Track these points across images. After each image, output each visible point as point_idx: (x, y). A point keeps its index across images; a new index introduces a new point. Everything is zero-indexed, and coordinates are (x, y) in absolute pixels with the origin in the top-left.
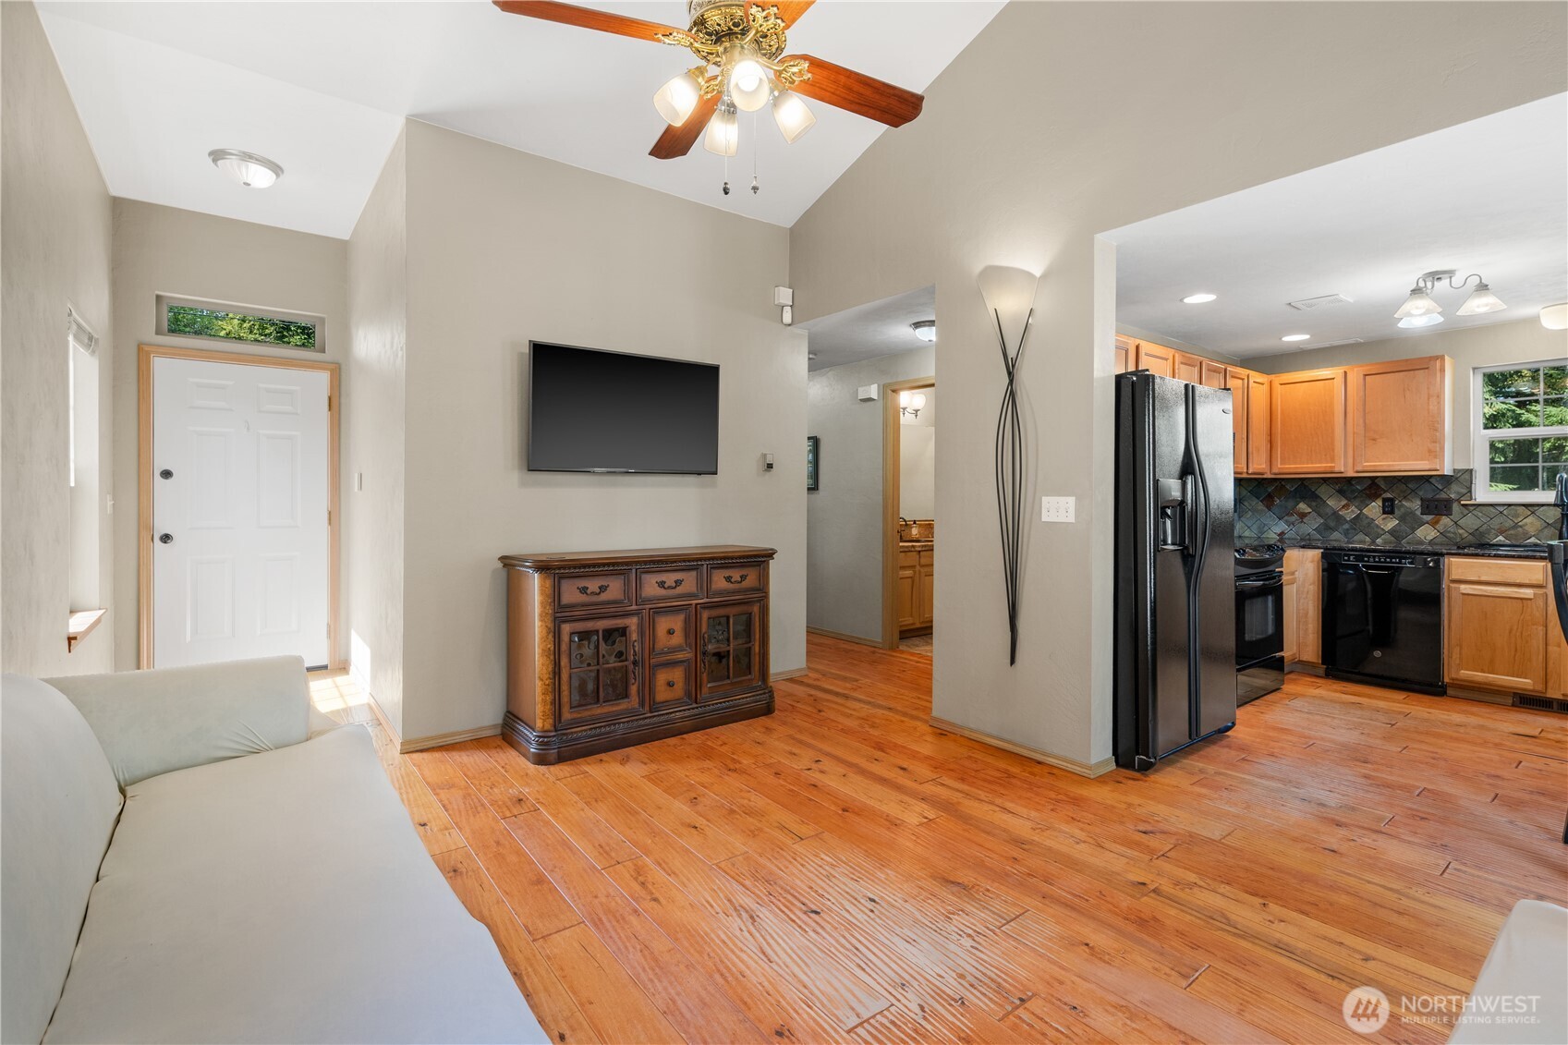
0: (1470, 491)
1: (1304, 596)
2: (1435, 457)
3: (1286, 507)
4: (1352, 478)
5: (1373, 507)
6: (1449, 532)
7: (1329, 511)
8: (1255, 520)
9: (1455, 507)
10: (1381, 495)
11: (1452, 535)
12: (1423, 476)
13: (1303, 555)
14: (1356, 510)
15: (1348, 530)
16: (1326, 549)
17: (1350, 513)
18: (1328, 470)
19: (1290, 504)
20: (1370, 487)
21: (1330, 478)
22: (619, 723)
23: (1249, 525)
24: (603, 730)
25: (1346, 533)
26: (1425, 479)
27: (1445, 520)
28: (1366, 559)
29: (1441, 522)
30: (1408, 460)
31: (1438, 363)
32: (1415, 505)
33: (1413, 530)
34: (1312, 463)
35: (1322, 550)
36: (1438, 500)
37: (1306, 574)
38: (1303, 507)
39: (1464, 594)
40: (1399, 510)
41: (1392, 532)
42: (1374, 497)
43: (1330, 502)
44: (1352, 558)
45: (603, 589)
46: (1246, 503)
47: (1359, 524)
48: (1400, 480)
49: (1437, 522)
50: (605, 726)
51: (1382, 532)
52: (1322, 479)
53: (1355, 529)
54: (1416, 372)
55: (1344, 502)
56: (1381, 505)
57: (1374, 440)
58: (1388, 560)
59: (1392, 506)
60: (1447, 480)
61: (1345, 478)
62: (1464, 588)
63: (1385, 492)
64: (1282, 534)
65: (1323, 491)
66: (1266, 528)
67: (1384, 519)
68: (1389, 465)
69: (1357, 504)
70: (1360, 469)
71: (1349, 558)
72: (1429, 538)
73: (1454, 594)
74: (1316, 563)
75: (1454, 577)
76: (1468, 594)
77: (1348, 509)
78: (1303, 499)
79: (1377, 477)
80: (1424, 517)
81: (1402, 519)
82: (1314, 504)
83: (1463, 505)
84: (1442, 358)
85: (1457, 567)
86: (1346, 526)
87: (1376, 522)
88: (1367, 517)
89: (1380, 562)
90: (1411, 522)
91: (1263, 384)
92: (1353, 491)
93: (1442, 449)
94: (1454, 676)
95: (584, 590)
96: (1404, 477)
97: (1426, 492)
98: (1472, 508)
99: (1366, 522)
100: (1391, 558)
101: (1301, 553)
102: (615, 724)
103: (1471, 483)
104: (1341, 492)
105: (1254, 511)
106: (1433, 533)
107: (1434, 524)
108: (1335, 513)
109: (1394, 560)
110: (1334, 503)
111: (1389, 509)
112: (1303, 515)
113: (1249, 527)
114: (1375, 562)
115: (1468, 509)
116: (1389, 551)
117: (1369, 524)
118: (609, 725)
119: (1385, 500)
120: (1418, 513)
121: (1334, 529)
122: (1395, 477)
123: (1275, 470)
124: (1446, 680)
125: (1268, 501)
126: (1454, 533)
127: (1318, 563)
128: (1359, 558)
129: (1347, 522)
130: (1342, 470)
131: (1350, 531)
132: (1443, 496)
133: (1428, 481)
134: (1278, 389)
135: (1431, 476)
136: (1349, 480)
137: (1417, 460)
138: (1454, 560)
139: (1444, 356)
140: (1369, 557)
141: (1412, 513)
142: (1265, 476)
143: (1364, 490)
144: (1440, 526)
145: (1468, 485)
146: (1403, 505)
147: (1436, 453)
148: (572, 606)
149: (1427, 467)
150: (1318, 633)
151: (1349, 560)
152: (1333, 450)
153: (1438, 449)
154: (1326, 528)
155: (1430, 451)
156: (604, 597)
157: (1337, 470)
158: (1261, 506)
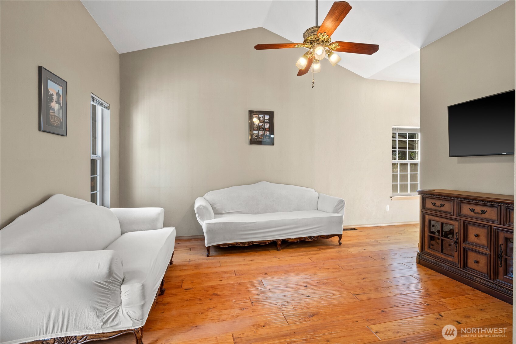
22: (446, 265)
24: (438, 263)
45: (442, 206)
50: (439, 262)
95: (434, 204)
102: (444, 264)
118: (441, 263)
148: (428, 209)
156: (442, 209)
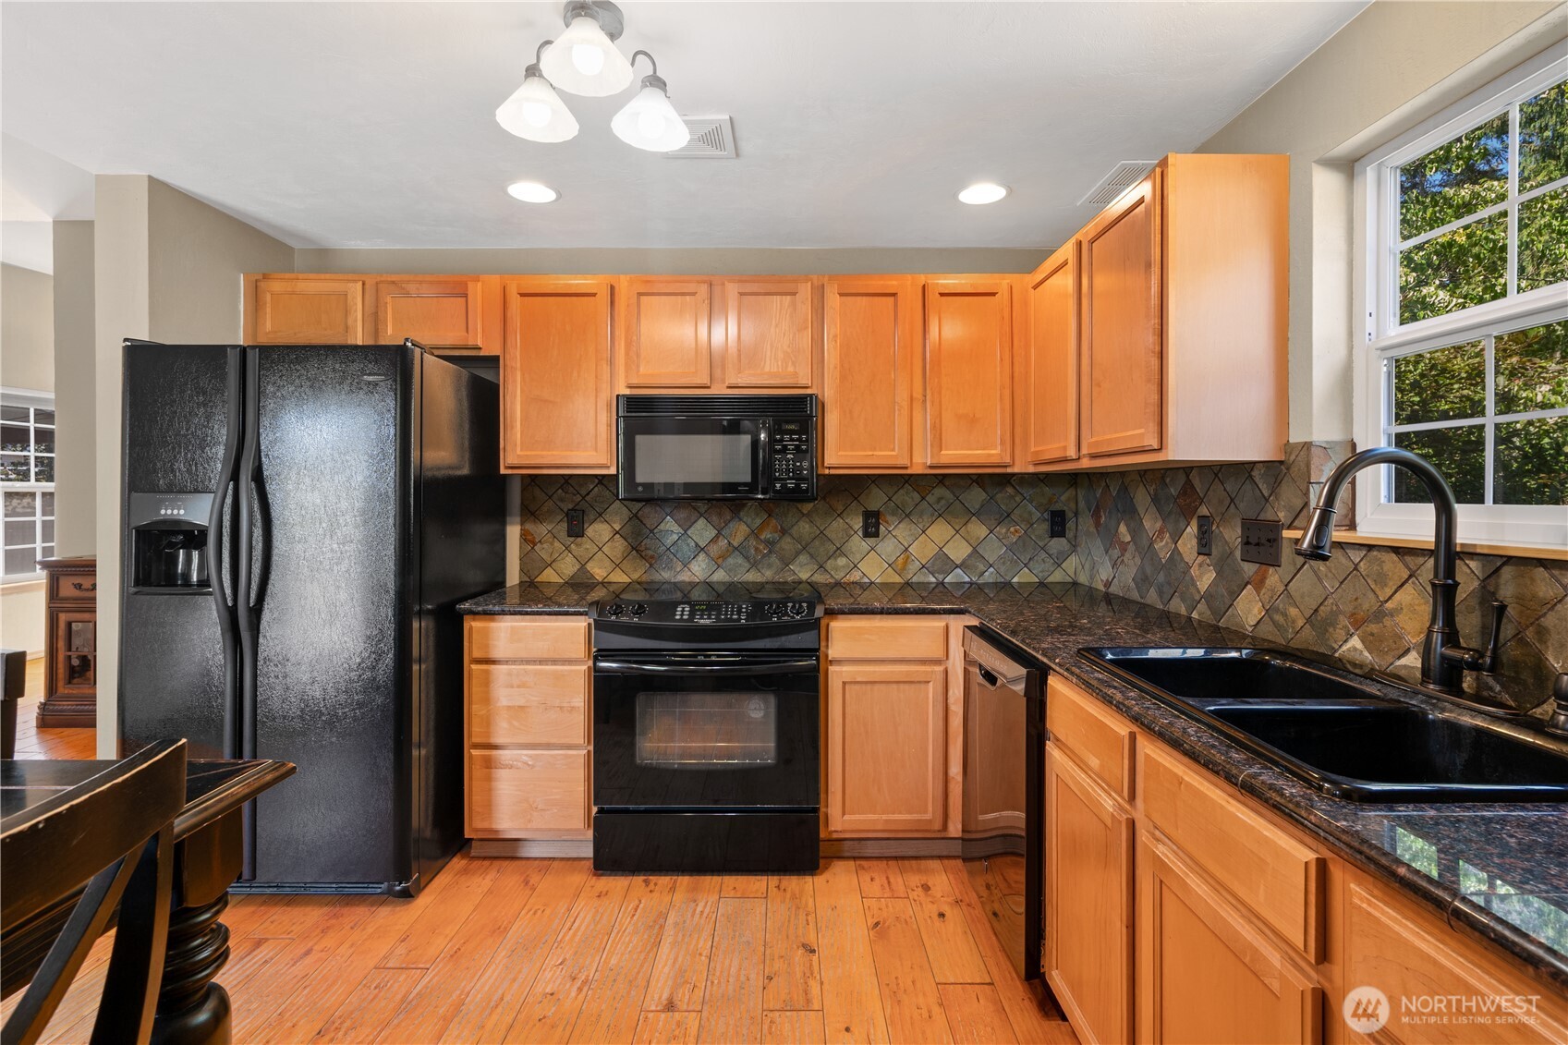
2: (1152, 419)
3: (1110, 531)
5: (1188, 537)
6: (1278, 610)
7: (1146, 543)
9: (1284, 544)
10: (1196, 509)
14: (1170, 540)
15: (1163, 584)
17: (1164, 550)
19: (1113, 524)
20: (1182, 490)
25: (1161, 592)
26: (1246, 473)
27: (1272, 578)
29: (1267, 583)
30: (1128, 428)
32: (1233, 536)
33: (1234, 597)
34: (1055, 441)
36: (1264, 525)
38: (1123, 531)
40: (1218, 545)
41: (1210, 597)
42: (1187, 514)
43: (1146, 524)
46: (1081, 521)
47: (1175, 573)
48: (1217, 473)
49: (1263, 583)
51: (1197, 597)
53: (1169, 584)
55: (1159, 524)
56: (1197, 533)
59: (1210, 534)
60: (1274, 472)
63: (1202, 501)
66: (1095, 572)
67: (1200, 565)
68: (1109, 442)
69: (1171, 529)
77: (1163, 539)
78: (1123, 512)
80: (1246, 567)
81: (1220, 568)
82: (1133, 525)
86: (1162, 577)
87: (1191, 571)
88: (1182, 560)
90: (1230, 578)
95: (79, 586)
97: (1247, 503)
99: (1182, 569)
106: (1256, 610)
108: (1151, 547)
110: (1150, 524)
111: (1206, 544)
112: (1124, 548)
117: (1185, 575)
119: (1201, 522)
120: (1239, 556)
121: (1149, 581)
129: (1162, 567)
131: (1165, 589)
132: (1269, 514)
133: (1250, 475)
134: (1030, 298)
137: (1135, 427)
141: (1232, 556)
143: (1178, 498)
144: (1266, 595)
146: (1220, 536)
149: (1143, 445)
152: (1067, 412)
153: (1155, 398)
154: (1142, 578)
155: (1146, 403)
157: (1068, 453)
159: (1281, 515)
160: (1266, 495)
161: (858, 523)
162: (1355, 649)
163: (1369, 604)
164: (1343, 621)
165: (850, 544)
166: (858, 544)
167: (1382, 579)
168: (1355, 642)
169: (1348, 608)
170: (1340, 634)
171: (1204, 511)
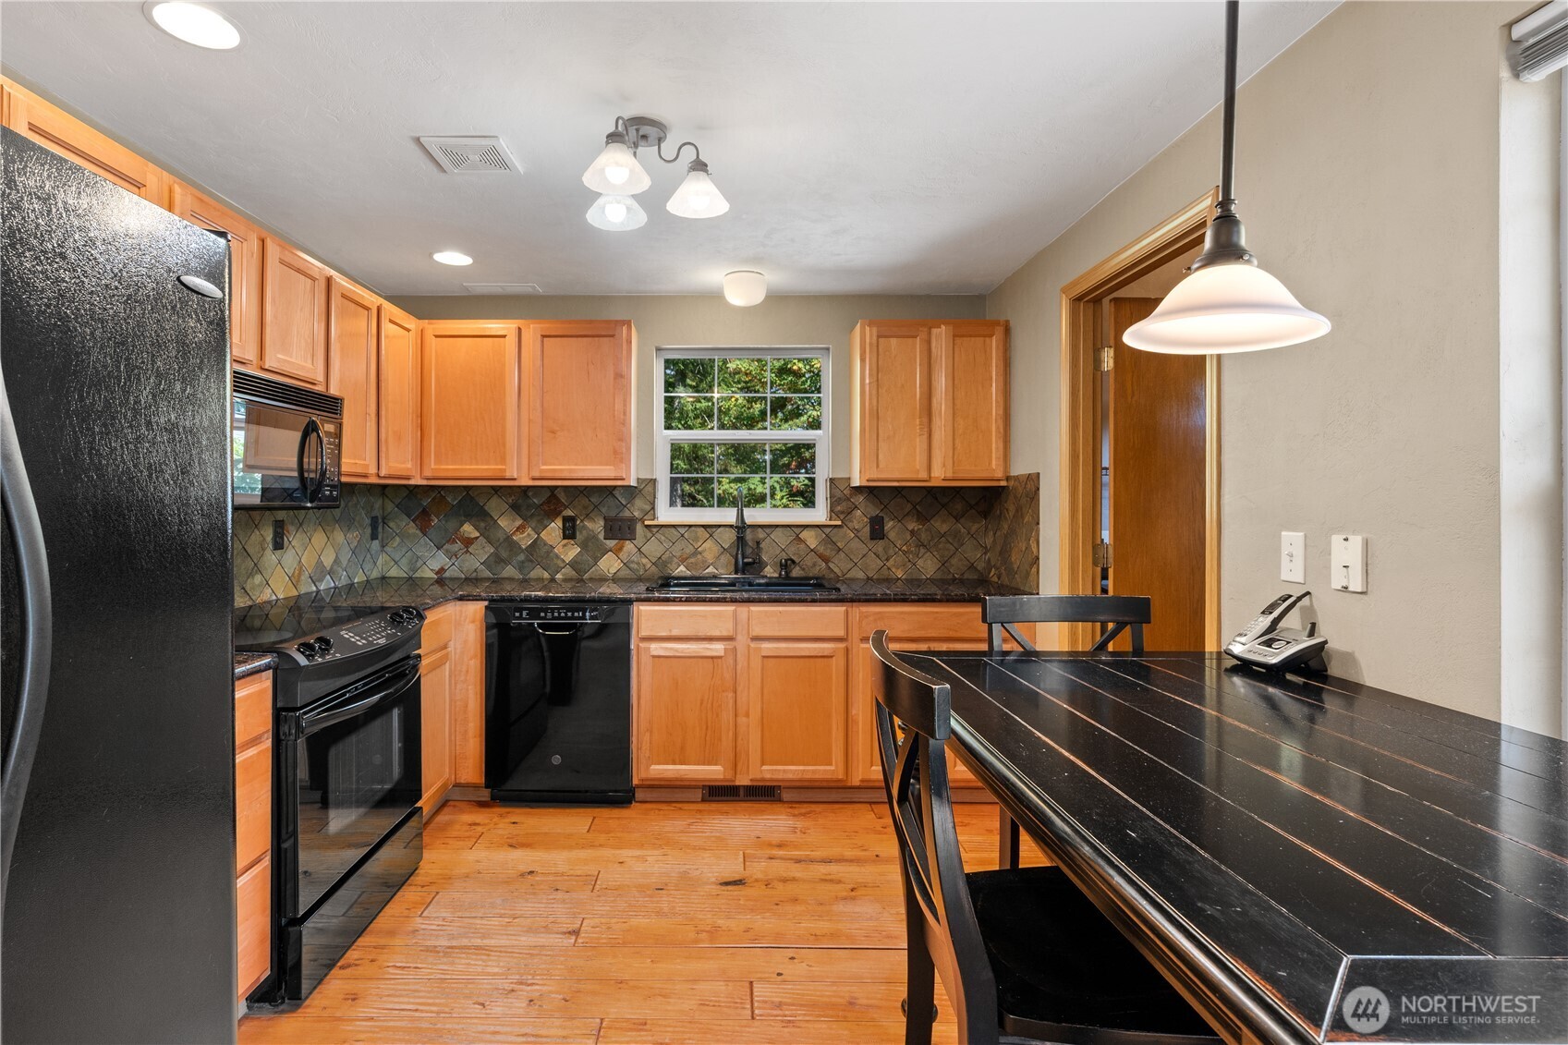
0: (653, 508)
1: (462, 678)
2: (621, 461)
3: (446, 530)
4: (529, 487)
5: (553, 529)
6: (633, 562)
7: (501, 536)
8: (404, 550)
9: (639, 528)
10: (561, 512)
11: (636, 566)
12: (606, 487)
13: (461, 611)
14: (533, 533)
15: (523, 562)
16: (492, 600)
17: (525, 539)
18: (498, 474)
19: (451, 525)
20: (548, 501)
21: (501, 487)
23: (397, 559)
25: (521, 567)
26: (609, 491)
27: (629, 546)
28: (542, 614)
29: (625, 549)
30: (591, 464)
31: (625, 328)
32: (597, 526)
33: (596, 560)
34: (477, 464)
35: (486, 603)
36: (622, 520)
37: (466, 642)
38: (468, 529)
39: (654, 657)
40: (581, 532)
41: (574, 564)
42: (552, 514)
43: (503, 523)
44: (524, 613)
46: (391, 524)
47: (537, 553)
48: (582, 492)
49: (621, 549)
51: (562, 565)
52: (492, 487)
53: (531, 561)
54: (601, 339)
55: (519, 522)
56: (561, 526)
57: (553, 432)
58: (569, 614)
59: (574, 527)
60: (631, 492)
61: (520, 487)
62: (656, 649)
63: (566, 507)
64: (442, 570)
65: (494, 506)
66: (419, 564)
67: (565, 546)
68: (571, 470)
69: (533, 525)
70: (537, 474)
71: (521, 614)
72: (613, 570)
73: (645, 659)
74: (478, 623)
75: (644, 633)
76: (659, 657)
77: (523, 532)
78: (468, 517)
79: (557, 487)
80: (608, 542)
81: (584, 546)
82: (482, 525)
83: (647, 526)
84: (628, 323)
85: (648, 618)
86: (522, 557)
87: (555, 550)
88: (545, 544)
89: (559, 618)
90: (593, 549)
91: (408, 330)
92: (529, 507)
93: (629, 449)
94: (643, 775)
96: (586, 487)
97: (609, 509)
98: (655, 530)
99: (545, 549)
100: (573, 611)
101: (458, 608)
103: (655, 498)
104: (515, 508)
105: (403, 536)
106: (616, 565)
107: (617, 551)
108: (508, 539)
109: (576, 614)
110: (507, 523)
111: (569, 533)
112: (468, 542)
113: (396, 563)
114: (554, 618)
115: (651, 531)
116: (570, 600)
117: (548, 553)
119: (565, 520)
120: (601, 536)
121: (505, 562)
122: (576, 487)
123: (428, 473)
124: (635, 782)
125: (423, 520)
126: (638, 563)
127: (481, 622)
128: (534, 614)
129: (522, 551)
130: (516, 477)
131: (526, 564)
132: (626, 514)
133: (611, 493)
134: (432, 344)
135: (615, 487)
136: (525, 490)
137: (601, 464)
138: (645, 608)
139: (630, 321)
140: (545, 611)
141: (595, 537)
142: (412, 482)
143: (542, 505)
144: (623, 555)
145: (651, 500)
146: (585, 527)
147: (620, 456)
149: (612, 475)
150: (481, 735)
151: (521, 617)
152: (504, 445)
153: (624, 450)
154: (497, 561)
155: (615, 452)
157: (508, 475)
158: (412, 529)
159: (636, 514)
160: (624, 503)
161: (269, 535)
162: (682, 571)
163: (689, 550)
164: (675, 560)
165: (265, 558)
166: (271, 557)
167: (696, 539)
168: (682, 568)
169: (678, 554)
170: (674, 566)
171: (569, 513)
